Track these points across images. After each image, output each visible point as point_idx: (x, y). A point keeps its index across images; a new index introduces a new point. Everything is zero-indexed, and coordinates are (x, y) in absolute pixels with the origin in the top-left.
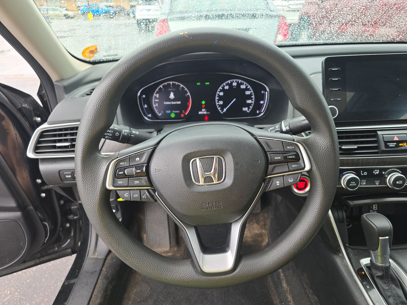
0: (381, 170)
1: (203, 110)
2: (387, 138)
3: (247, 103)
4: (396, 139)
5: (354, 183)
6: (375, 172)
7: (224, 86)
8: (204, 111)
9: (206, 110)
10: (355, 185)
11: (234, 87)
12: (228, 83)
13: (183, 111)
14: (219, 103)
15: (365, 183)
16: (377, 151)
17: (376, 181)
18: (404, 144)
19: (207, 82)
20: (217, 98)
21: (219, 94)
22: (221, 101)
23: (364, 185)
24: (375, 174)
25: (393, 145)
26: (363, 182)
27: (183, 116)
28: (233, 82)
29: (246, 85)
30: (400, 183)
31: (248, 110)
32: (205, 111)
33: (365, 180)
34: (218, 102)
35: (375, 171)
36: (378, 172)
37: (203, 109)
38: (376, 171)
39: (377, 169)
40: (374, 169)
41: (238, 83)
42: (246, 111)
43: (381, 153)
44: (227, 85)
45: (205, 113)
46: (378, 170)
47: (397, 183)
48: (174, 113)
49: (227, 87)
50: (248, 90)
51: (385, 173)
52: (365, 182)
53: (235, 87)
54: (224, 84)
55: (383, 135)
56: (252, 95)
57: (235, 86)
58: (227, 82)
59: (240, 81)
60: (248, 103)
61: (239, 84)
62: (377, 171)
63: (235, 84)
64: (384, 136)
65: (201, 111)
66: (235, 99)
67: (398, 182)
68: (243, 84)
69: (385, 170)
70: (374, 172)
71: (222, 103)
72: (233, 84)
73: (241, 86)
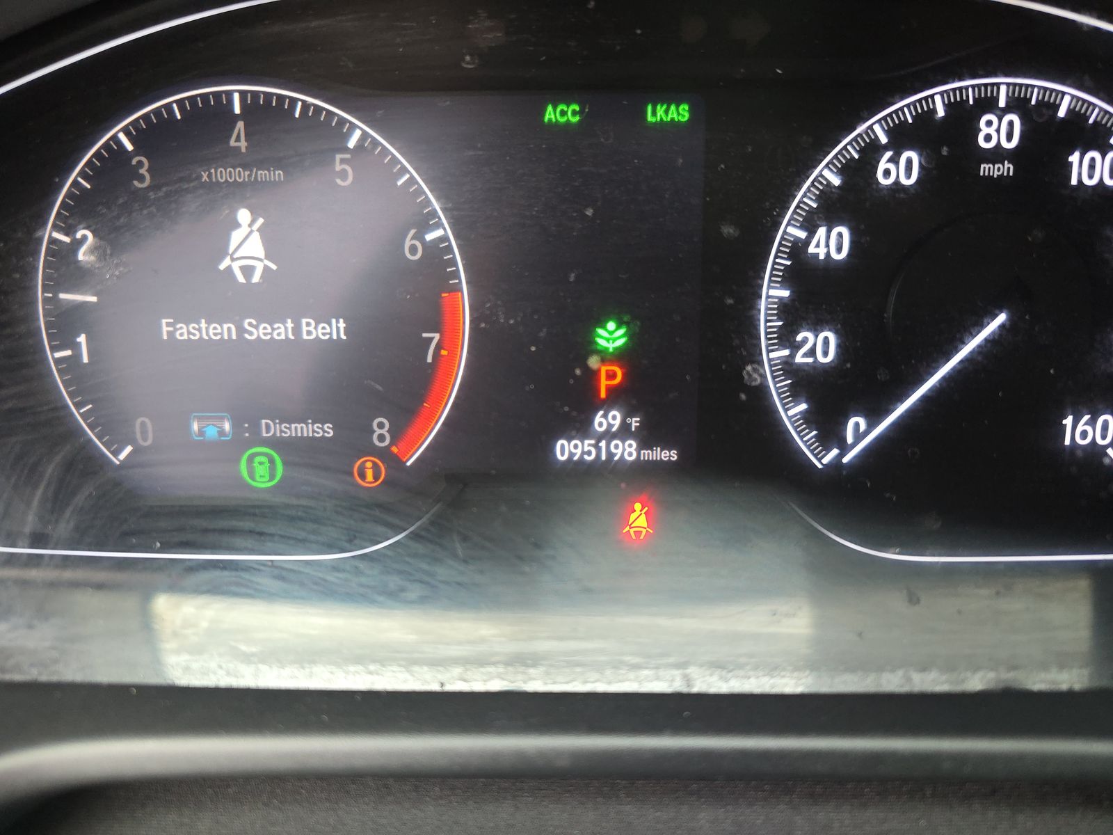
1: (607, 419)
7: (871, 151)
8: (609, 435)
9: (635, 422)
11: (985, 169)
12: (924, 112)
13: (381, 429)
14: (795, 347)
19: (670, 96)
20: (773, 293)
21: (797, 250)
22: (816, 329)
27: (370, 475)
28: (986, 102)
32: (624, 432)
34: (786, 337)
37: (608, 404)
41: (1037, 117)
44: (901, 137)
45: (627, 450)
48: (275, 443)
49: (899, 170)
53: (1007, 168)
54: (876, 127)
57: (997, 155)
58: (904, 106)
59: (1068, 98)
61: (1048, 140)
65: (582, 428)
68: (1096, 137)
71: (826, 354)
72: (984, 130)
73: (1074, 158)
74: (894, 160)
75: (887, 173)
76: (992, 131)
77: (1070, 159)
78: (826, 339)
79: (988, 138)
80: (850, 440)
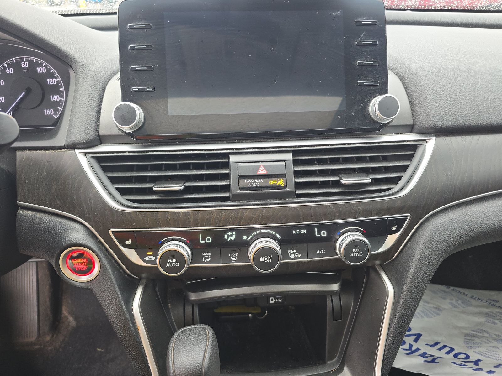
0: (240, 232)
2: (244, 169)
3: (52, 100)
4: (262, 171)
5: (175, 262)
6: (228, 236)
7: (5, 68)
10: (177, 264)
11: (24, 70)
12: (12, 62)
15: (209, 259)
16: (227, 195)
17: (232, 255)
18: (279, 180)
23: (207, 263)
24: (228, 240)
25: (255, 183)
26: (206, 257)
28: (22, 60)
29: (46, 66)
30: (268, 261)
31: (55, 114)
33: (209, 254)
35: (228, 234)
36: (234, 236)
38: (230, 233)
39: (232, 230)
40: (226, 231)
41: (31, 62)
42: (51, 115)
43: (234, 200)
44: (9, 66)
46: (234, 233)
47: (261, 260)
49: (10, 71)
50: (52, 76)
51: (247, 238)
52: (209, 256)
53: (27, 70)
54: (5, 64)
55: (238, 163)
56: (60, 87)
57: (25, 68)
58: (9, 61)
59: (35, 60)
60: (54, 100)
61: (33, 66)
62: (232, 235)
63: (24, 65)
64: (240, 164)
66: (24, 93)
67: (264, 258)
68: (41, 65)
69: (248, 232)
70: (226, 237)
71: (3, 100)
72: (22, 65)
73: (38, 68)
74: (9, 69)
75: (8, 71)
76: (24, 64)
77: (37, 68)
78: (3, 98)
79: (23, 66)
80: (11, 112)
